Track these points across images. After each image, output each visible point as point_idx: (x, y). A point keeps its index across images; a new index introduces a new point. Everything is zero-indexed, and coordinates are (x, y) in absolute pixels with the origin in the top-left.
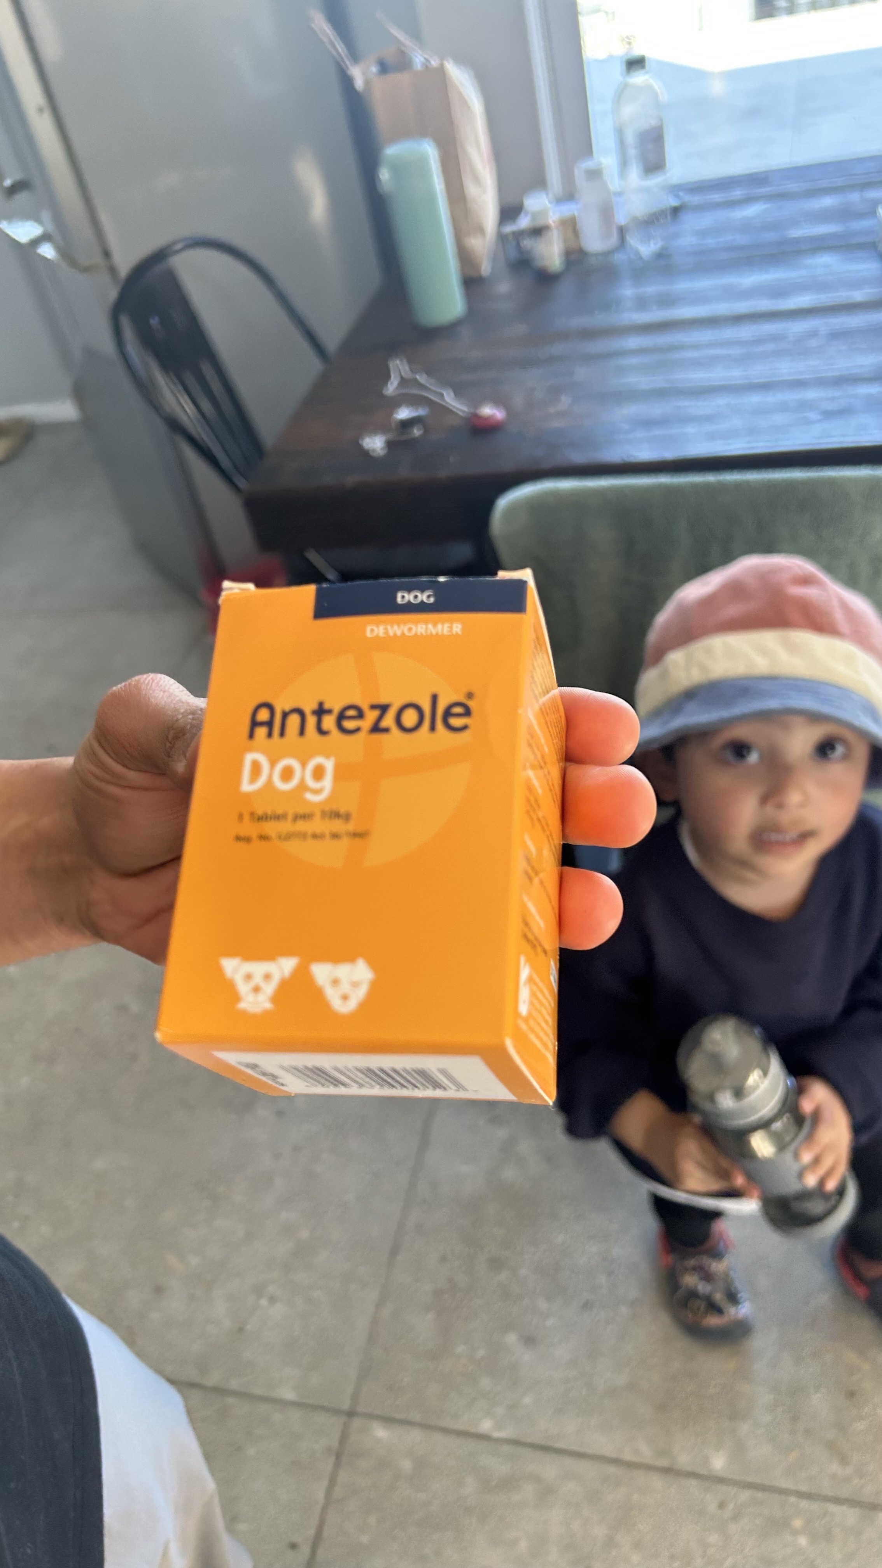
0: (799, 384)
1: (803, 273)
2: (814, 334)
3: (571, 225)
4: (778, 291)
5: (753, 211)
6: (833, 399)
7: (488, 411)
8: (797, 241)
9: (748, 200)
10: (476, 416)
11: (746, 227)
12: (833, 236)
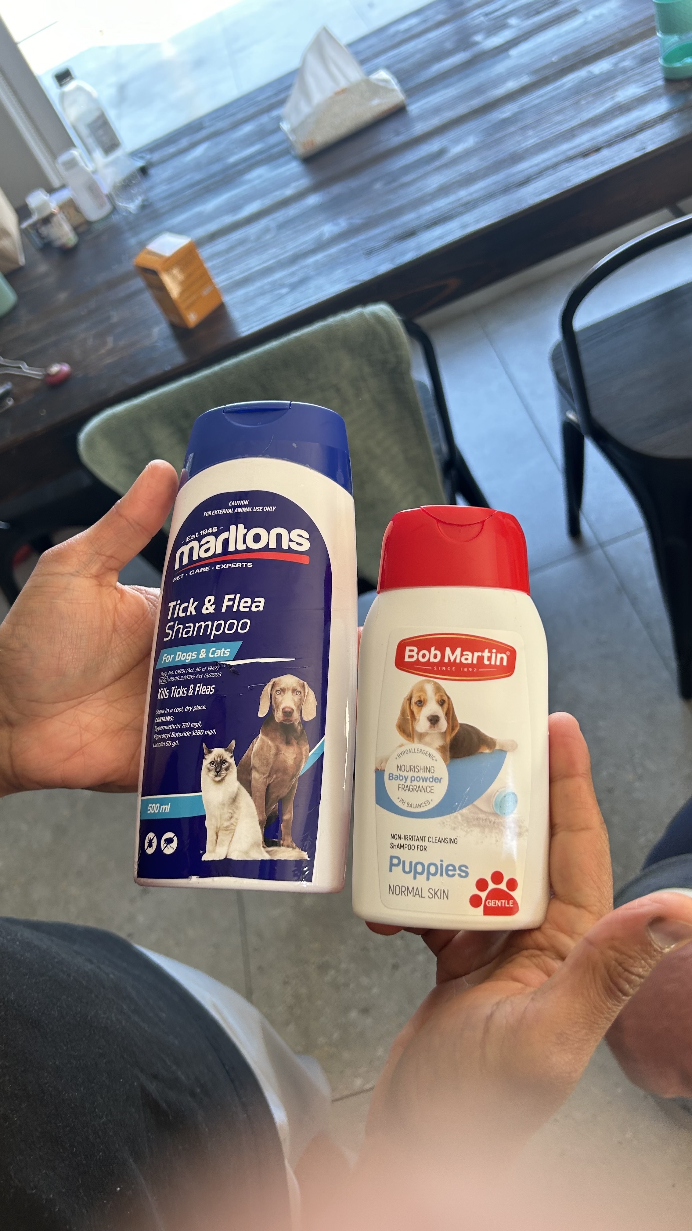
0: (268, 271)
1: (245, 187)
2: (267, 230)
3: (70, 206)
4: (234, 207)
5: (199, 151)
6: (293, 274)
7: (55, 369)
8: (236, 164)
9: (193, 145)
10: (48, 375)
11: (198, 166)
12: (260, 152)
